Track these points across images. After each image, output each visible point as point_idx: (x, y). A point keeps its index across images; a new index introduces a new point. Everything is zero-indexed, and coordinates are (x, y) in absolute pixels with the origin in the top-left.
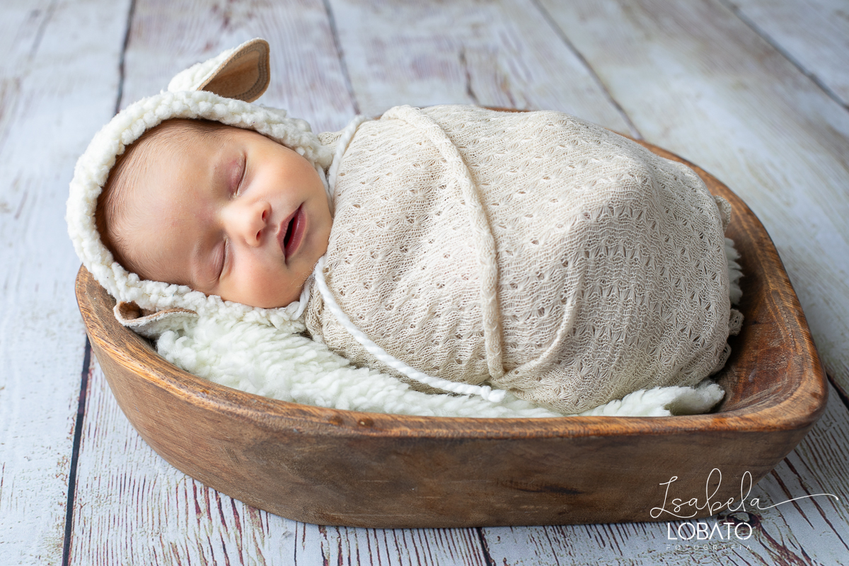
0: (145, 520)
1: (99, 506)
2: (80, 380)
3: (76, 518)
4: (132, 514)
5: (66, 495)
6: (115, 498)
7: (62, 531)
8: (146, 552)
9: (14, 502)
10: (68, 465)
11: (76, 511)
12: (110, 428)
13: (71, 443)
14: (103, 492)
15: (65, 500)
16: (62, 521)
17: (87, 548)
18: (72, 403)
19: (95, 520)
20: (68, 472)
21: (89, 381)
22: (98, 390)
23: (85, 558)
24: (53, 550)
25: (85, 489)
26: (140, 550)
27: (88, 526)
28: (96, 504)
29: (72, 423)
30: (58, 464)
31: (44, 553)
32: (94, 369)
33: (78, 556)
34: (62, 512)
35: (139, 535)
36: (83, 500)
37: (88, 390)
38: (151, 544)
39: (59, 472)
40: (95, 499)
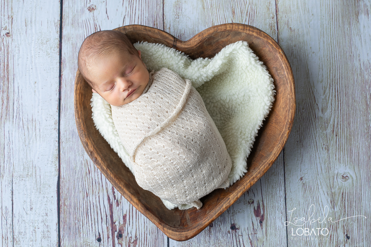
0: (79, 149)
1: (67, 142)
2: (59, 80)
3: (61, 147)
4: (76, 147)
5: (58, 137)
6: (71, 139)
7: (57, 152)
8: (80, 162)
9: (44, 139)
10: (58, 124)
11: (61, 144)
12: (69, 107)
13: (58, 114)
14: (68, 137)
15: (57, 140)
16: (57, 148)
17: (64, 159)
18: (57, 93)
19: (66, 148)
20: (57, 128)
21: (61, 81)
22: (64, 87)
23: (64, 163)
24: (56, 159)
25: (63, 136)
26: (78, 162)
27: (64, 150)
28: (66, 142)
29: (57, 103)
30: (55, 123)
31: (54, 160)
32: (62, 75)
33: (62, 163)
34: (57, 145)
35: (78, 155)
36: (62, 140)
37: (61, 86)
38: (81, 159)
39: (55, 127)
40: (66, 140)
